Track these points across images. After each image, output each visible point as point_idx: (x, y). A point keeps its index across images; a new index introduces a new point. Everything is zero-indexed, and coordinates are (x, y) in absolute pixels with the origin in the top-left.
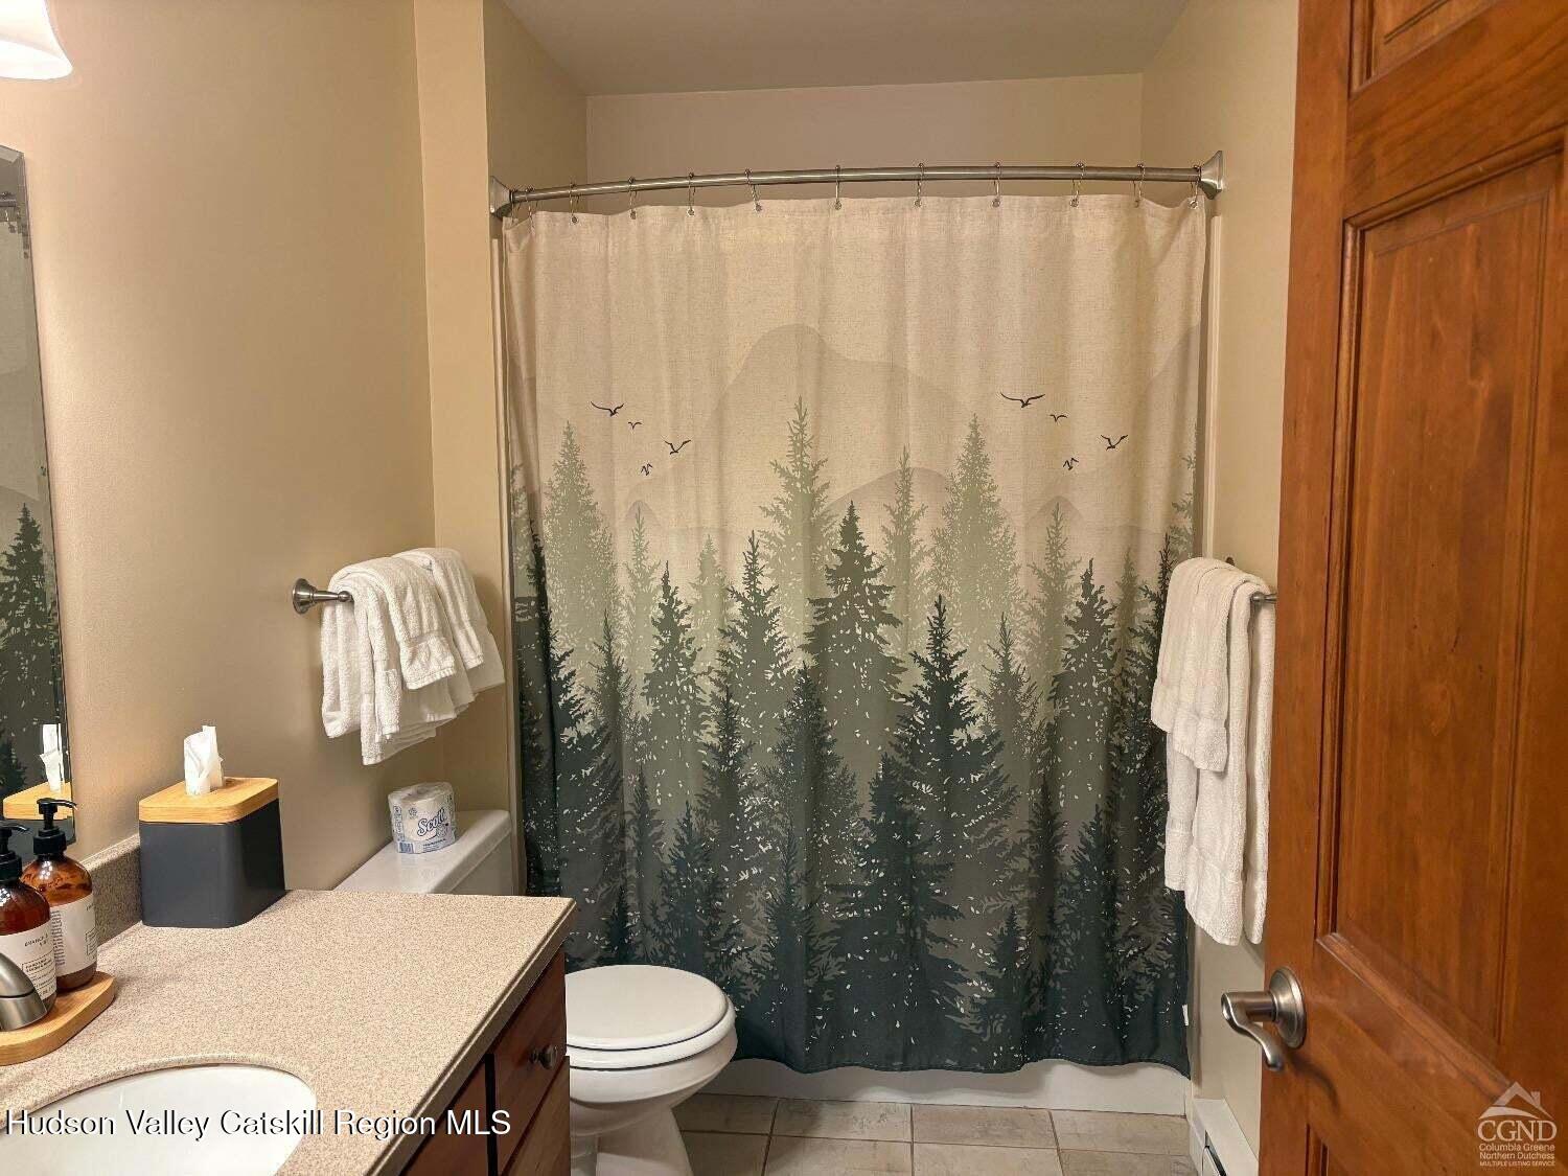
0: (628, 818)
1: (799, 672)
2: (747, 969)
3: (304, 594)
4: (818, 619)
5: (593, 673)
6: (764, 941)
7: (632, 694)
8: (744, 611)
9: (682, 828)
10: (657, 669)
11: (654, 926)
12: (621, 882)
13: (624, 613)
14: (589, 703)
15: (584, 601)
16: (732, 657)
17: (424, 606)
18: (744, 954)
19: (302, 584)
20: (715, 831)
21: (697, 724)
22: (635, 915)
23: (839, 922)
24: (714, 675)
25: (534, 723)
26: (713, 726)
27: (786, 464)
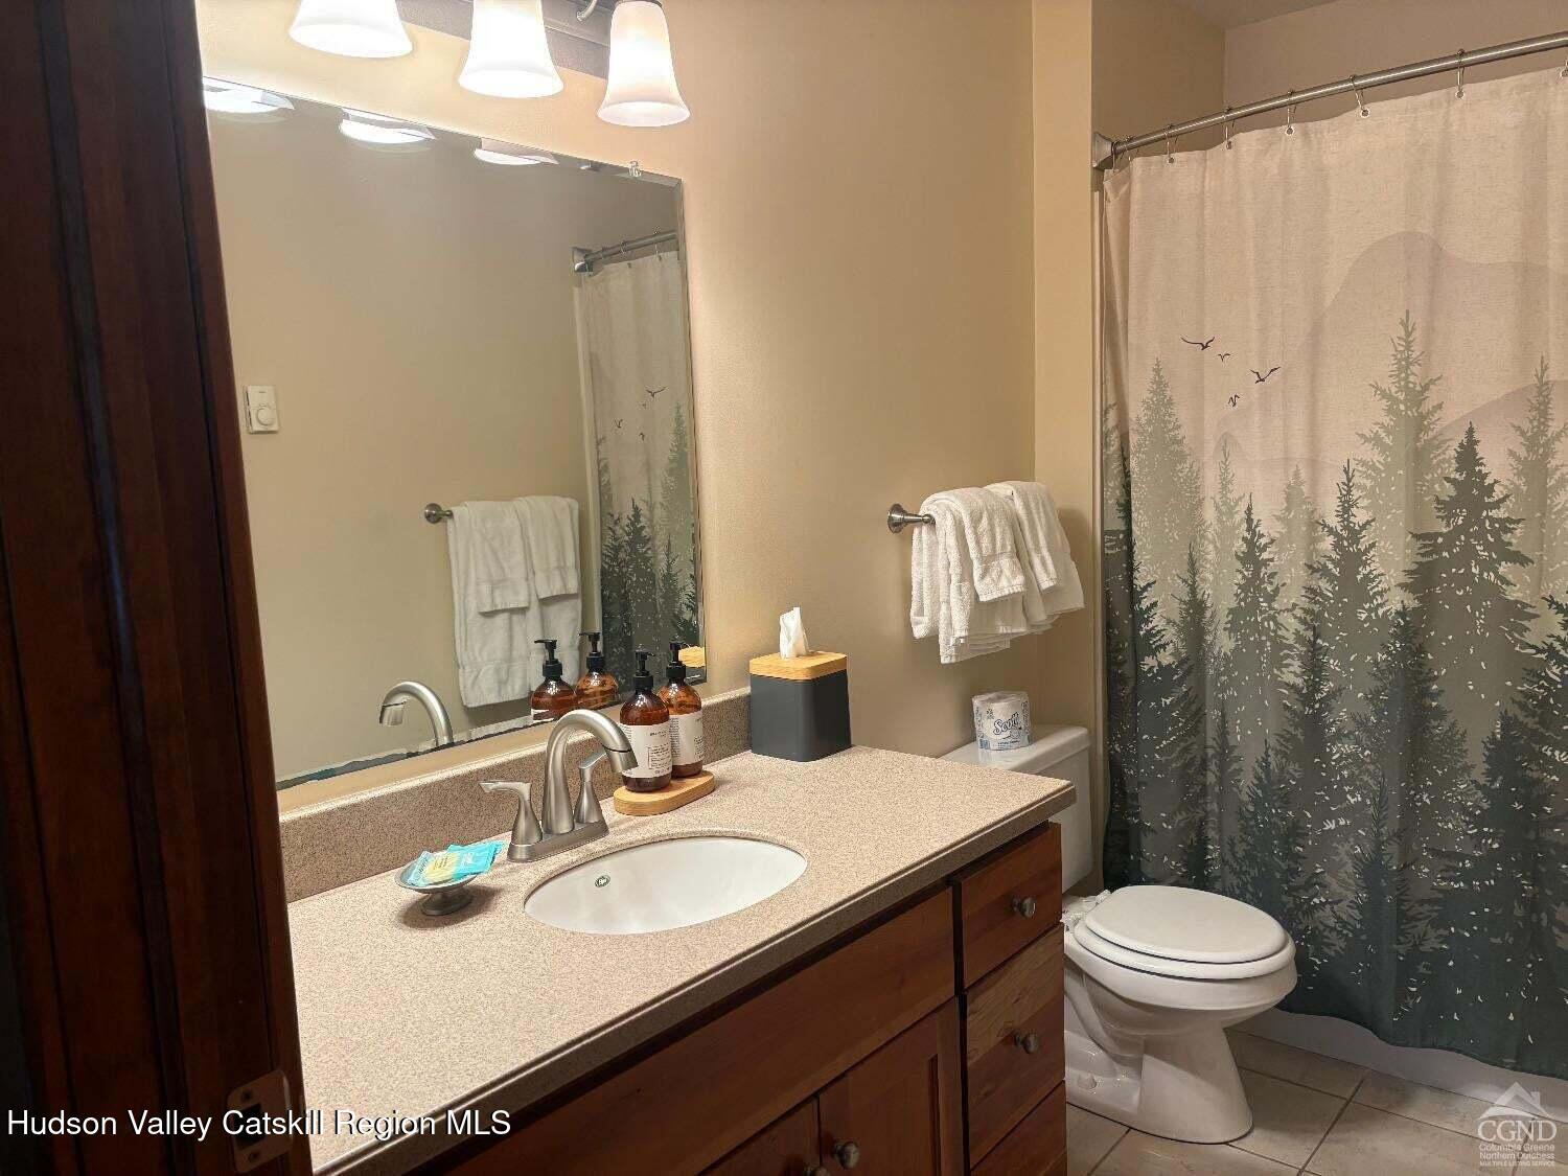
0: (1210, 752)
1: (1397, 613)
2: (1332, 922)
3: (897, 516)
4: (1423, 555)
5: (1176, 604)
6: (1351, 897)
7: (1216, 629)
8: (1337, 546)
9: (1261, 767)
10: (1239, 603)
11: (1232, 861)
12: (1202, 814)
13: (1211, 547)
14: (1170, 634)
15: (1168, 533)
16: (1322, 594)
17: (998, 530)
18: (1328, 906)
19: (897, 508)
20: (1296, 775)
21: (1278, 662)
22: (1215, 850)
23: (1441, 891)
24: (1298, 612)
25: (1119, 651)
26: (1296, 666)
27: (1389, 385)
